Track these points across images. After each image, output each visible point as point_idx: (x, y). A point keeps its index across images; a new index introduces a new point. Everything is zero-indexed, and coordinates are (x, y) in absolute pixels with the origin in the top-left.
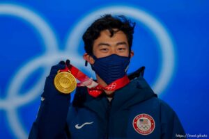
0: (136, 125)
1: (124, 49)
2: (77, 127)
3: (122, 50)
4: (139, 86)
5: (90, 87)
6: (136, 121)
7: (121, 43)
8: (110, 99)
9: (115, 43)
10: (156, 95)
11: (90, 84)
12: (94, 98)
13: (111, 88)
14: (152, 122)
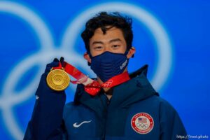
0: (134, 124)
1: (119, 46)
2: (75, 125)
3: (117, 47)
4: (139, 85)
5: (85, 84)
6: (134, 119)
7: (115, 40)
8: (109, 97)
9: (109, 40)
10: (157, 94)
11: (86, 81)
12: (92, 97)
13: (107, 85)
14: (151, 121)
